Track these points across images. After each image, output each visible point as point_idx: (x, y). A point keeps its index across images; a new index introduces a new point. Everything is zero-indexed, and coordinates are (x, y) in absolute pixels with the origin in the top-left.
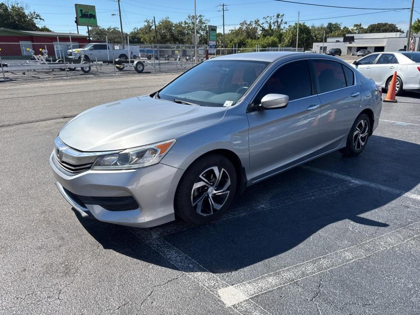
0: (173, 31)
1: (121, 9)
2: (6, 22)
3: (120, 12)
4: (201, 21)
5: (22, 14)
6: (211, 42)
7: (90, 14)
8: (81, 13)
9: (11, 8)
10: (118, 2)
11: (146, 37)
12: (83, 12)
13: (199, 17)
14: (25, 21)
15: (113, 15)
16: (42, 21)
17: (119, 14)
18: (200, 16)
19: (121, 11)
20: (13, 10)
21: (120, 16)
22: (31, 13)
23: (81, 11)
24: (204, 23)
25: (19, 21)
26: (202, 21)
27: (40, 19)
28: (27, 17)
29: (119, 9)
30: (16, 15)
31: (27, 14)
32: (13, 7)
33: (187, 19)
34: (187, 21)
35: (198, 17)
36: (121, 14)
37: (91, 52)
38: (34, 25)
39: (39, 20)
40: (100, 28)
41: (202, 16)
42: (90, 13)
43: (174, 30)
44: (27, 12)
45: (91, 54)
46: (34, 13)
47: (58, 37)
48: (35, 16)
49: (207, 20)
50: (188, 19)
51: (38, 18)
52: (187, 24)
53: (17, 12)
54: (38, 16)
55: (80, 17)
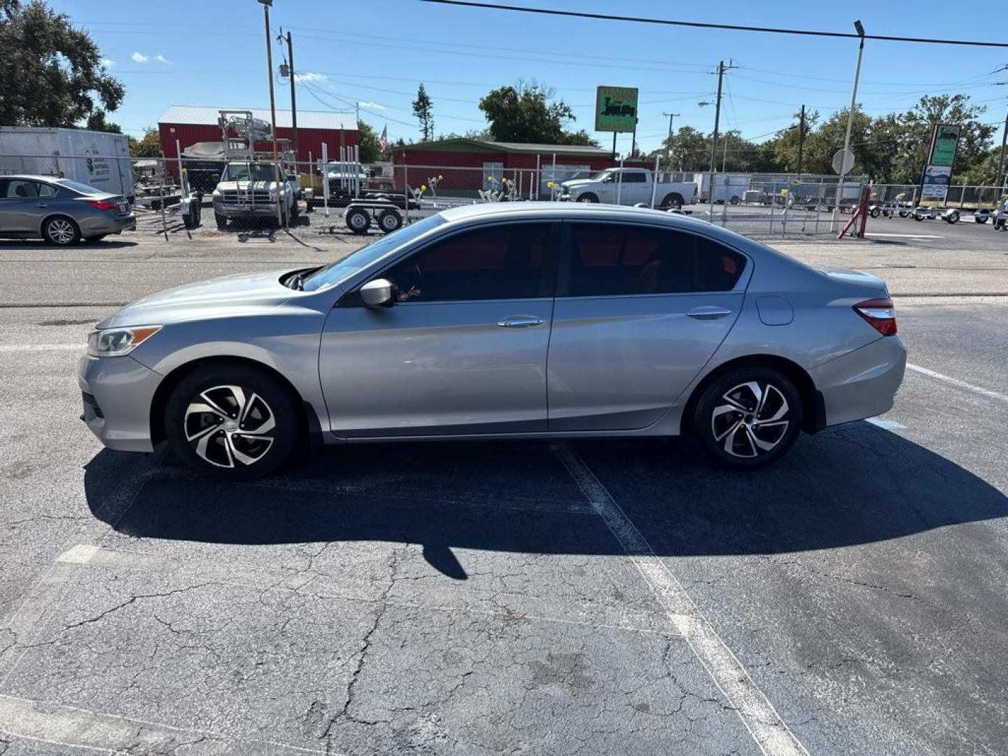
0: (866, 138)
1: (722, 91)
2: (509, 124)
3: (719, 98)
4: (957, 112)
5: (538, 106)
6: (935, 168)
7: (624, 106)
8: (607, 106)
9: (522, 96)
10: (718, 76)
11: (792, 153)
12: (611, 102)
13: (953, 100)
14: (543, 121)
15: (702, 104)
16: (572, 120)
17: (716, 103)
18: (957, 98)
19: (722, 95)
20: (526, 101)
21: (718, 106)
22: (555, 105)
23: (608, 99)
24: (969, 116)
25: (533, 121)
26: (960, 112)
27: (570, 116)
28: (548, 114)
29: (717, 92)
30: (530, 109)
31: (547, 107)
32: (527, 94)
33: (917, 107)
34: (915, 112)
35: (950, 100)
36: (721, 103)
37: (605, 188)
38: (556, 128)
39: (566, 118)
40: (693, 133)
41: (963, 98)
42: (625, 103)
43: (868, 135)
44: (548, 104)
45: (604, 192)
46: (562, 104)
47: (554, 155)
48: (562, 110)
49: (979, 108)
50: (920, 105)
51: (567, 114)
52: (915, 119)
53: (532, 103)
54: (566, 110)
55: (603, 113)
